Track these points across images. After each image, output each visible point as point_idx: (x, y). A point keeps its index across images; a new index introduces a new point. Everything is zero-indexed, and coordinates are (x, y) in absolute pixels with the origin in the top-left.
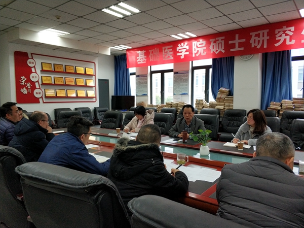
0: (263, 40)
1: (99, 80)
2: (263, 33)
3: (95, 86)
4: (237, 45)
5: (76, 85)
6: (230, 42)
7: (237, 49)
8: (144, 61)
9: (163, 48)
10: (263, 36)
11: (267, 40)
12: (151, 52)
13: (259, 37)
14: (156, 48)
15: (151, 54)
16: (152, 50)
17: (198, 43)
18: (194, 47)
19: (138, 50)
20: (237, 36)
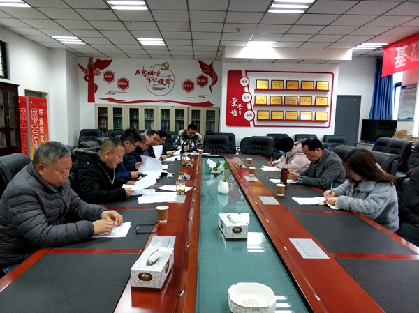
3: (331, 106)
5: (299, 105)
12: (414, 47)
15: (414, 50)
19: (397, 46)
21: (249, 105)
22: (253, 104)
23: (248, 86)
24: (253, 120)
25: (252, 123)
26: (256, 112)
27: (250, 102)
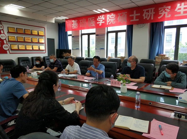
0: (151, 15)
1: (48, 39)
2: (151, 10)
3: (45, 43)
4: (135, 18)
5: (32, 42)
6: (130, 16)
7: (135, 20)
8: (76, 27)
9: (89, 19)
10: (151, 12)
11: (154, 14)
12: (81, 21)
13: (148, 12)
14: (84, 19)
15: (81, 22)
16: (81, 20)
17: (111, 16)
18: (108, 18)
19: (73, 20)
20: (135, 12)
21: (5, 41)
22: (7, 40)
23: (3, 30)
24: (9, 50)
25: (8, 52)
26: (10, 45)
27: (5, 39)
